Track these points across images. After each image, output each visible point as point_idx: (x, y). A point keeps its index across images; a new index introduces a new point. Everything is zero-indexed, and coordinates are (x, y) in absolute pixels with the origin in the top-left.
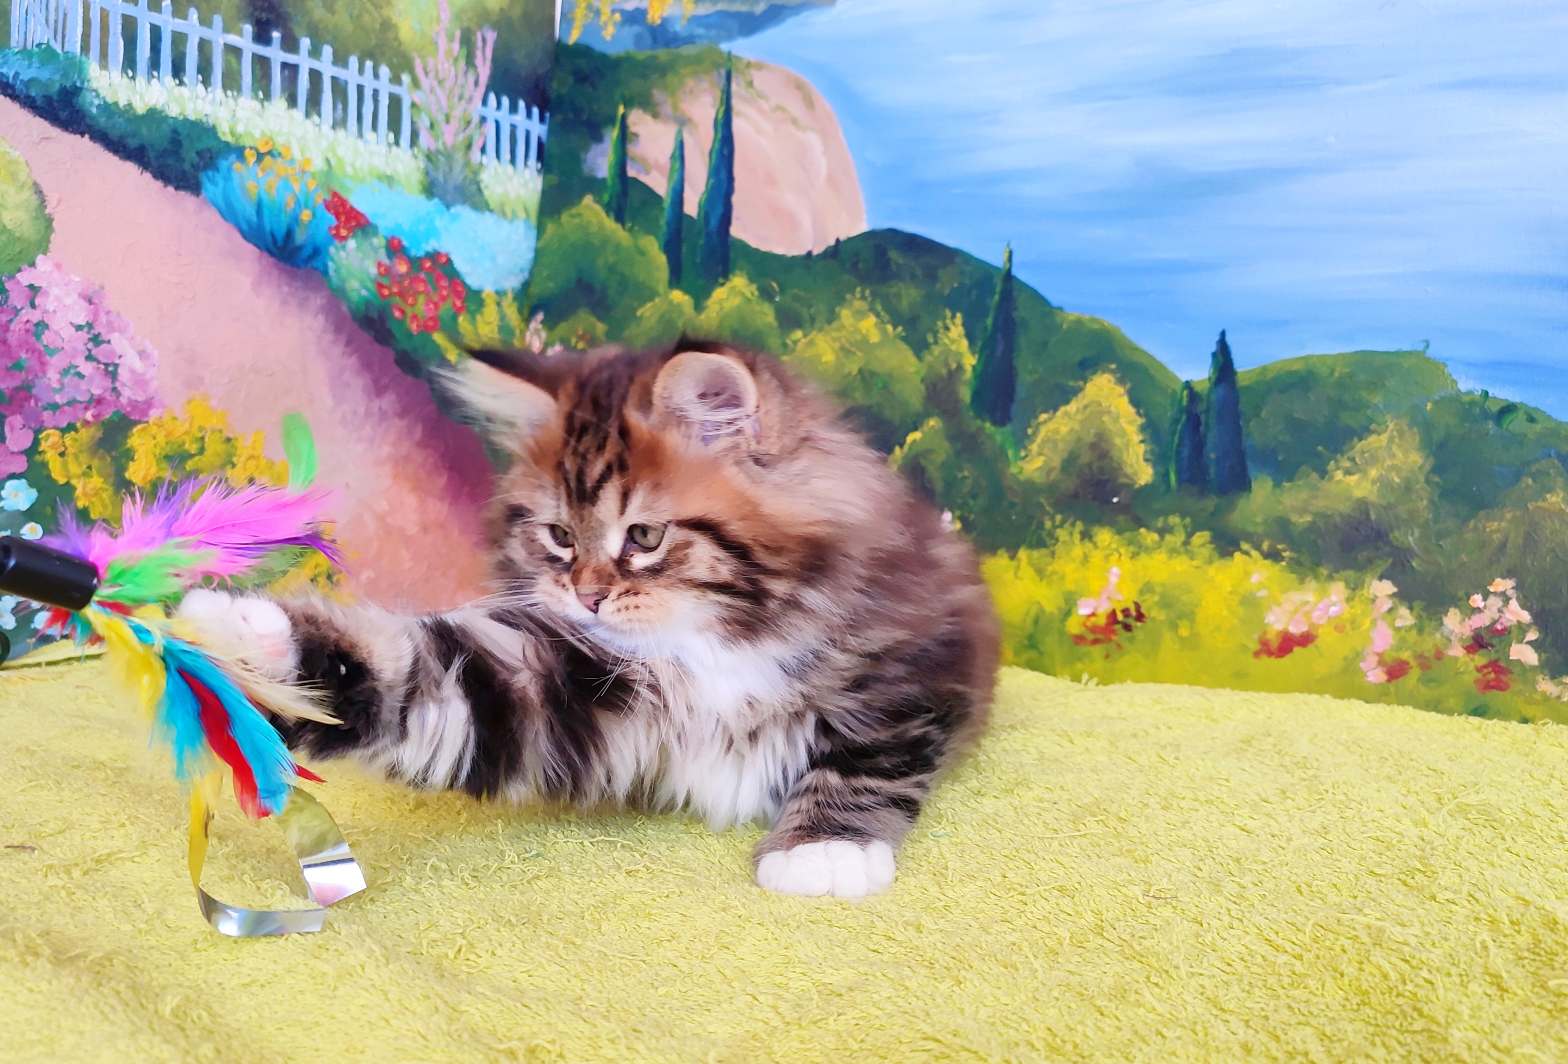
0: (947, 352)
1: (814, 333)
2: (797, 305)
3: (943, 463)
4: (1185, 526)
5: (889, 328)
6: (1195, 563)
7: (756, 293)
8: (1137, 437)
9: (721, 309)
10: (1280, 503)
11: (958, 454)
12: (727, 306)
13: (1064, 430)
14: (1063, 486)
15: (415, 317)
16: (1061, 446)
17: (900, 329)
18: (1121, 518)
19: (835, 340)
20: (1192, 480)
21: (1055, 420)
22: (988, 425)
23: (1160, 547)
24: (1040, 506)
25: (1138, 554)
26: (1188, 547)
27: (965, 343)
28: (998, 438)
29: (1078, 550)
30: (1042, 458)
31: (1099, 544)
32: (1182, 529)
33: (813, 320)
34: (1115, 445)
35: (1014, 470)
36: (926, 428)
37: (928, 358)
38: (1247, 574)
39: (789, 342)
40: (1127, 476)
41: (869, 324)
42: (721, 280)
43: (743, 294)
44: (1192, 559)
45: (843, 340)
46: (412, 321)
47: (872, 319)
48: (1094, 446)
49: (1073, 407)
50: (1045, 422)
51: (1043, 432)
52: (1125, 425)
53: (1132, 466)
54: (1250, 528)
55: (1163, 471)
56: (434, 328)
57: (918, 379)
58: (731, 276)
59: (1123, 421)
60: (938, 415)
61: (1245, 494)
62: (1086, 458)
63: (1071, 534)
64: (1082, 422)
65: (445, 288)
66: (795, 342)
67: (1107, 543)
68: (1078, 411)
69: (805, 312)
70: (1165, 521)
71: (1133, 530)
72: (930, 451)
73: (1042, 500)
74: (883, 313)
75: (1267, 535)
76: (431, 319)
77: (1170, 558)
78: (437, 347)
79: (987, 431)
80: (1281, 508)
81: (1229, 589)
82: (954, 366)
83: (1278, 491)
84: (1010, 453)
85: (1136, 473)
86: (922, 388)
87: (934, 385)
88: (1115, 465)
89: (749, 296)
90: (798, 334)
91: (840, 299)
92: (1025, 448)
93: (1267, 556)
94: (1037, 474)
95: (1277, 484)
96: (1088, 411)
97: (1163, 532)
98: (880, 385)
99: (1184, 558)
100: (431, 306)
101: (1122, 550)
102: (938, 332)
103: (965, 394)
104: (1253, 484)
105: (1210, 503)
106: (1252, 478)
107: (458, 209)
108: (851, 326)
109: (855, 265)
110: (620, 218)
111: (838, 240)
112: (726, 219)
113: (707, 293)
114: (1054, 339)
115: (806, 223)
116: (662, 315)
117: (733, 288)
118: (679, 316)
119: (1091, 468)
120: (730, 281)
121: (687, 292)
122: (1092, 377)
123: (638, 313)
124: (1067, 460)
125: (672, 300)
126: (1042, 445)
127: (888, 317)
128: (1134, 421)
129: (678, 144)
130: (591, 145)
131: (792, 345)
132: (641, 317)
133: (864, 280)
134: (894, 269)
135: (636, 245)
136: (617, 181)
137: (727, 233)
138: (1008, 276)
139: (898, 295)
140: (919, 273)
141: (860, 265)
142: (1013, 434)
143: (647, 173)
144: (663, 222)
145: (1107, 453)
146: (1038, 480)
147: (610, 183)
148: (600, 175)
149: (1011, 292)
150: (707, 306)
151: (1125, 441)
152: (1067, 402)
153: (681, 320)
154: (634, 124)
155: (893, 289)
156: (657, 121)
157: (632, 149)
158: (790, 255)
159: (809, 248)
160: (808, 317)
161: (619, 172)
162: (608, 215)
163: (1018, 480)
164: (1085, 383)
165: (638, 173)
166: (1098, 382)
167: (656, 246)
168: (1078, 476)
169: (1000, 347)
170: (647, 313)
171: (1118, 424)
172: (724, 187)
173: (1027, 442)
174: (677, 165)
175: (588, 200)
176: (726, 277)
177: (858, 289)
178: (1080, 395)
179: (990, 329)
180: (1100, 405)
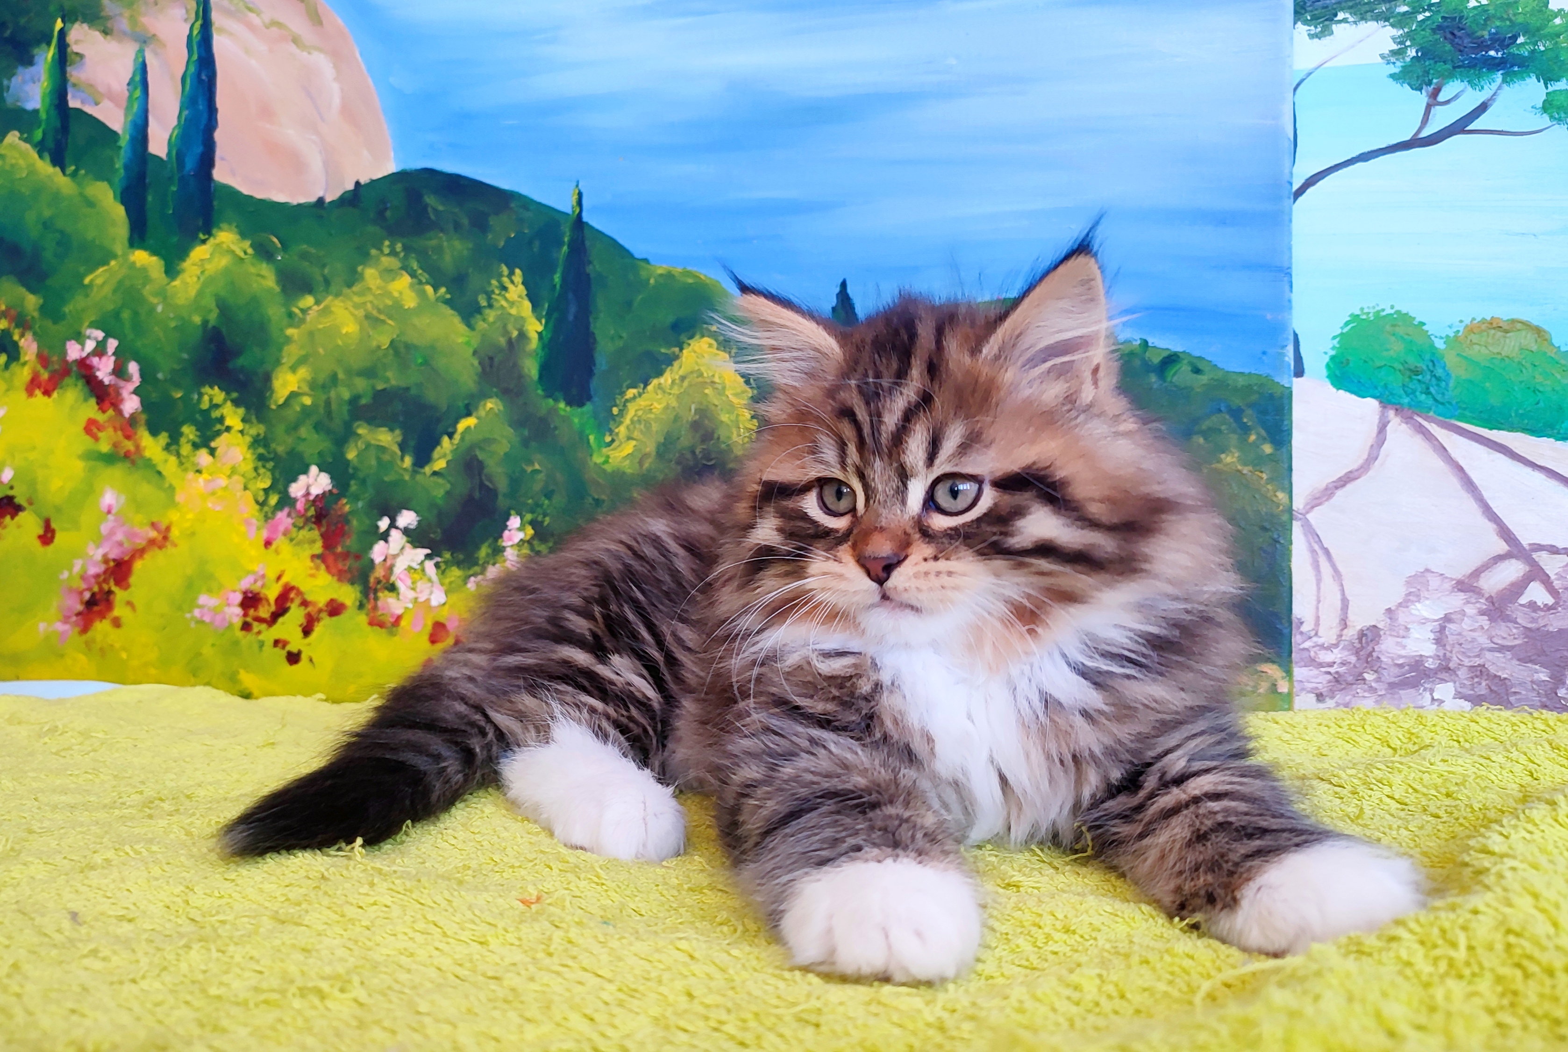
0: (504, 317)
1: (330, 298)
2: (306, 264)
3: (506, 454)
5: (429, 289)
7: (250, 251)
9: (203, 272)
11: (525, 443)
12: (211, 268)
13: (658, 407)
14: (660, 477)
16: (655, 427)
17: (443, 290)
19: (356, 306)
21: (646, 395)
22: (562, 405)
27: (527, 304)
28: (576, 420)
30: (634, 443)
33: (327, 282)
34: (722, 422)
35: (597, 459)
36: (482, 413)
37: (481, 325)
39: (295, 310)
41: (402, 285)
42: (202, 236)
43: (233, 252)
45: (369, 306)
47: (406, 279)
48: (695, 426)
49: (666, 379)
50: (634, 398)
51: (632, 410)
52: (731, 398)
57: (471, 351)
58: (214, 231)
59: (728, 393)
60: (497, 396)
62: (686, 440)
64: (679, 397)
66: (305, 311)
68: (673, 381)
69: (315, 273)
72: (489, 441)
74: (420, 271)
79: (562, 413)
82: (515, 334)
84: (593, 439)
86: (476, 362)
87: (491, 359)
88: (723, 446)
89: (242, 255)
90: (308, 301)
91: (364, 257)
92: (611, 431)
94: (627, 462)
96: (686, 384)
98: (420, 361)
102: (493, 292)
103: (531, 368)
108: (378, 288)
109: (381, 213)
110: (58, 160)
111: (357, 183)
112: (207, 160)
113: (182, 253)
114: (640, 297)
115: (316, 163)
116: (120, 283)
117: (219, 245)
118: (144, 285)
119: (693, 452)
120: (215, 237)
121: (154, 252)
122: (690, 341)
123: (87, 281)
124: (664, 444)
125: (134, 263)
126: (631, 427)
127: (427, 276)
128: (743, 392)
129: (139, 66)
130: (16, 68)
131: (300, 315)
132: (91, 285)
133: (394, 231)
134: (433, 217)
135: (81, 195)
136: (54, 113)
137: (209, 177)
138: (579, 223)
139: (439, 250)
140: (465, 221)
141: (388, 214)
142: (595, 415)
143: (97, 104)
144: (119, 165)
145: (713, 433)
146: (629, 471)
147: (43, 116)
148: (30, 106)
149: (583, 242)
150: (183, 271)
151: (733, 417)
152: (660, 373)
153: (148, 287)
154: (77, 42)
155: (432, 241)
156: (108, 37)
157: (75, 74)
158: (295, 203)
159: (321, 194)
160: (321, 279)
161: (57, 102)
162: (41, 157)
163: (604, 471)
164: (681, 349)
165: (83, 102)
166: (696, 348)
167: (111, 194)
168: (678, 463)
169: (573, 309)
170: (99, 281)
171: (724, 398)
172: (204, 120)
173: (612, 425)
174: (138, 93)
175: (13, 137)
176: (209, 233)
177: (387, 243)
178: (676, 364)
179: (558, 287)
180: (701, 375)
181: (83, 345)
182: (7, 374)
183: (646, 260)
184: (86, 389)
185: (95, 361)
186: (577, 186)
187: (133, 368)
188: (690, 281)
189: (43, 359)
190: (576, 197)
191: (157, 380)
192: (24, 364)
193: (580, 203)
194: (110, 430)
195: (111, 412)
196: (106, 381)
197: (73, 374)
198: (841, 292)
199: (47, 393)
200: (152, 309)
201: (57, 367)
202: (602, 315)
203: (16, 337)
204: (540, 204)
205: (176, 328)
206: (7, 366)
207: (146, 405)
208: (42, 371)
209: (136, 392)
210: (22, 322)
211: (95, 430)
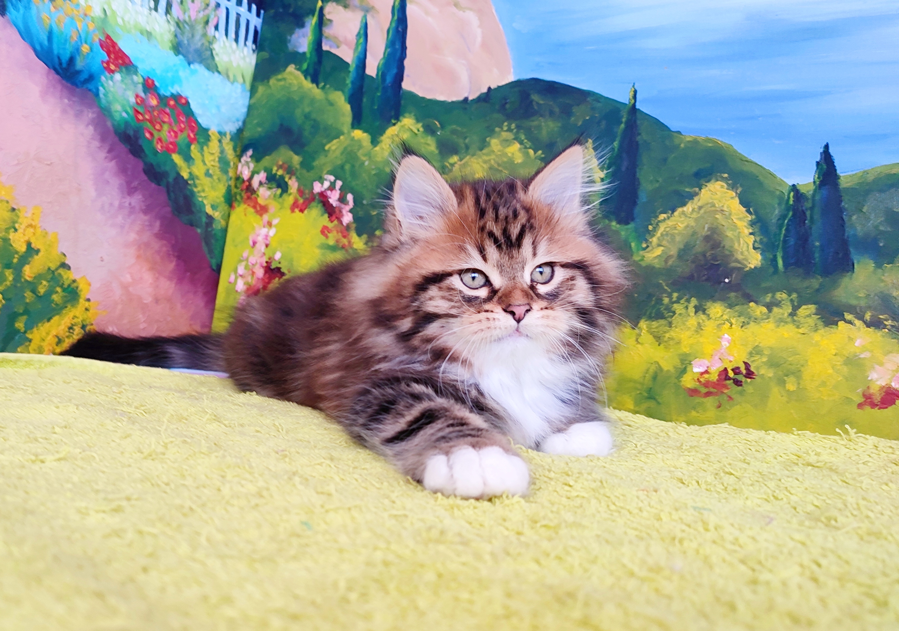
1: (468, 157)
2: (455, 137)
4: (792, 301)
5: (531, 152)
6: (801, 331)
7: (421, 129)
8: (747, 231)
9: (392, 142)
10: (883, 281)
12: (398, 140)
13: (681, 226)
14: (680, 270)
15: (160, 140)
16: (678, 239)
17: (540, 152)
18: (733, 294)
19: (485, 162)
20: (798, 264)
21: (671, 218)
22: (614, 223)
23: (768, 318)
24: (659, 286)
25: (748, 323)
26: (795, 318)
27: (595, 162)
28: (623, 233)
29: (693, 321)
30: (662, 248)
31: (711, 316)
32: (789, 303)
33: (467, 147)
34: (727, 236)
35: (636, 258)
38: (850, 339)
39: (448, 164)
40: (737, 261)
41: (514, 149)
42: (393, 121)
43: (412, 130)
44: (798, 327)
45: (492, 162)
46: (158, 143)
47: (517, 146)
48: (707, 238)
49: (688, 208)
50: (664, 220)
51: (662, 228)
52: (735, 221)
53: (742, 253)
54: (854, 302)
55: (771, 256)
56: (174, 151)
58: (401, 118)
59: (734, 217)
61: (850, 273)
62: (700, 247)
63: (687, 308)
64: (696, 220)
65: (183, 122)
66: (452, 165)
67: (719, 315)
68: (693, 210)
69: (461, 142)
70: (773, 297)
71: (743, 304)
73: (661, 282)
74: (526, 141)
75: (869, 308)
76: (171, 143)
77: (778, 326)
78: (174, 165)
79: (614, 228)
80: (882, 285)
81: (834, 352)
83: (880, 271)
84: (633, 245)
85: (746, 259)
88: (727, 253)
89: (416, 131)
90: (454, 159)
91: (491, 132)
92: (646, 241)
93: (868, 325)
94: (657, 261)
95: (879, 266)
96: (702, 211)
97: (769, 307)
99: (791, 327)
100: (172, 133)
101: (733, 321)
104: (856, 266)
105: (815, 282)
106: (855, 262)
107: (196, 66)
108: (499, 151)
109: (503, 106)
110: (315, 80)
111: (489, 88)
112: (399, 77)
113: (382, 131)
114: (673, 155)
115: (464, 77)
116: (345, 148)
117: (403, 126)
118: (359, 150)
119: (704, 256)
120: (401, 122)
121: (365, 131)
122: (707, 184)
123: (327, 148)
124: (683, 250)
125: (354, 137)
126: (661, 238)
127: (530, 144)
128: (745, 217)
129: (363, 25)
130: (295, 29)
131: (450, 167)
132: (328, 151)
133: (510, 117)
134: (536, 107)
135: (327, 99)
136: (314, 53)
137: (400, 87)
138: (633, 109)
139: (539, 127)
140: (557, 110)
141: (507, 106)
142: (636, 230)
143: (338, 47)
144: (348, 81)
145: (720, 243)
146: (657, 266)
147: (308, 55)
148: (301, 50)
149: (635, 122)
150: (381, 141)
151: (736, 234)
152: (684, 204)
153: (361, 151)
154: (329, 13)
155: (534, 123)
156: (347, 10)
157: (327, 31)
158: (450, 101)
159: (466, 95)
160: (463, 145)
161: (316, 47)
162: (306, 78)
163: (640, 266)
164: (700, 189)
165: (331, 47)
166: (712, 189)
167: (343, 98)
168: (693, 262)
169: (625, 164)
170: (334, 148)
171: (729, 221)
172: (398, 54)
173: (647, 236)
174: (362, 40)
175: (291, 68)
176: (397, 119)
177: (506, 124)
178: (696, 199)
179: (616, 150)
180: (714, 206)
181: (322, 184)
182: (281, 200)
183: (679, 132)
184: (323, 209)
185: (329, 193)
186: (633, 86)
187: (350, 197)
188: (710, 145)
189: (301, 192)
190: (632, 93)
191: (363, 205)
192: (290, 194)
193: (635, 97)
194: (335, 233)
195: (336, 222)
196: (334, 205)
197: (316, 201)
198: (824, 152)
199: (302, 211)
200: (363, 163)
201: (307, 196)
202: (645, 167)
203: (286, 180)
204: (607, 98)
205: (375, 175)
206: (281, 195)
207: (356, 219)
208: (299, 198)
209: (351, 211)
210: (291, 172)
211: (326, 232)
